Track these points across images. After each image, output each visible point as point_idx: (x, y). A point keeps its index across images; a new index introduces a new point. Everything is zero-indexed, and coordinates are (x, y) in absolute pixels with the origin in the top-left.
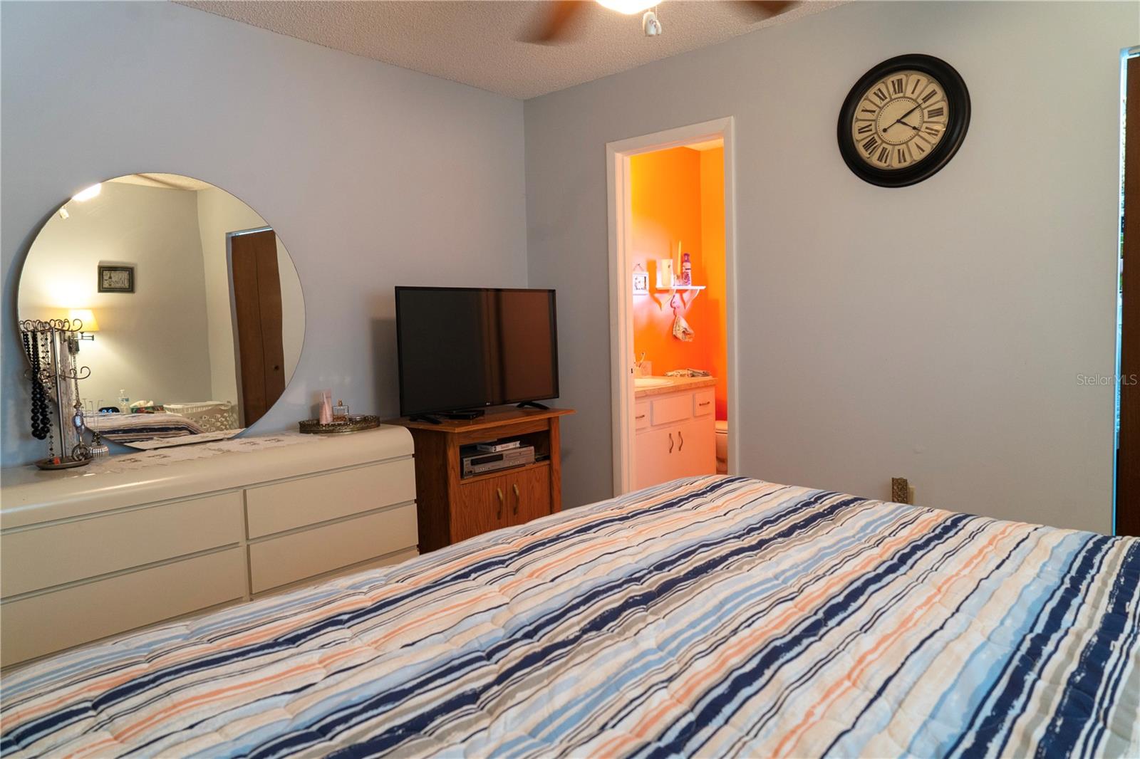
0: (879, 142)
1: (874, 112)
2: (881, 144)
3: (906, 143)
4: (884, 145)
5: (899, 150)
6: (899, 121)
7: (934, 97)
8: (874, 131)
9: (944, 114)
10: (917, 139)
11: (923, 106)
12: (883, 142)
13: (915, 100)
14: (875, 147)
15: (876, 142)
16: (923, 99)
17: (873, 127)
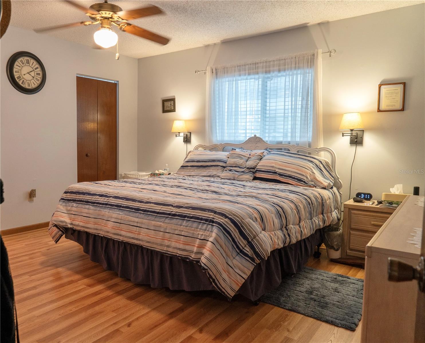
0: (22, 78)
1: (20, 67)
2: (22, 79)
3: (30, 81)
4: (23, 79)
5: (28, 82)
6: (28, 73)
7: (38, 69)
8: (20, 74)
9: (41, 75)
10: (33, 80)
11: (35, 71)
12: (23, 78)
13: (33, 68)
14: (20, 79)
15: (21, 77)
16: (35, 69)
17: (20, 72)
